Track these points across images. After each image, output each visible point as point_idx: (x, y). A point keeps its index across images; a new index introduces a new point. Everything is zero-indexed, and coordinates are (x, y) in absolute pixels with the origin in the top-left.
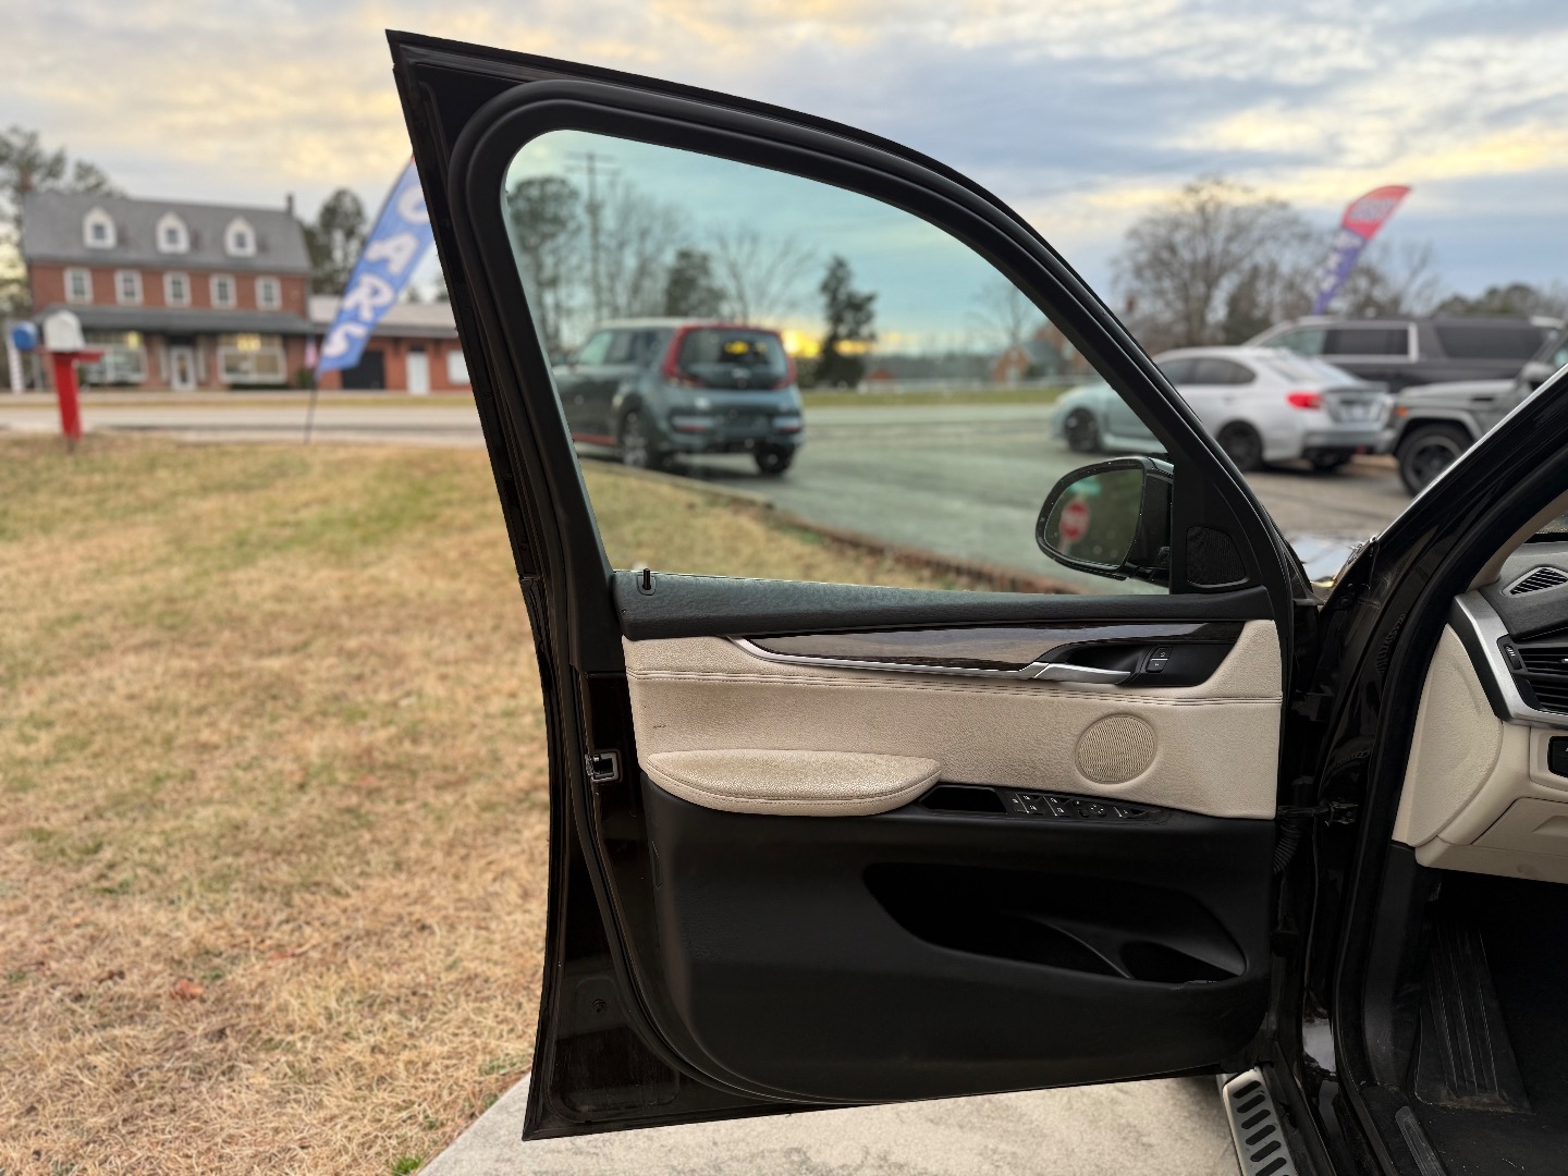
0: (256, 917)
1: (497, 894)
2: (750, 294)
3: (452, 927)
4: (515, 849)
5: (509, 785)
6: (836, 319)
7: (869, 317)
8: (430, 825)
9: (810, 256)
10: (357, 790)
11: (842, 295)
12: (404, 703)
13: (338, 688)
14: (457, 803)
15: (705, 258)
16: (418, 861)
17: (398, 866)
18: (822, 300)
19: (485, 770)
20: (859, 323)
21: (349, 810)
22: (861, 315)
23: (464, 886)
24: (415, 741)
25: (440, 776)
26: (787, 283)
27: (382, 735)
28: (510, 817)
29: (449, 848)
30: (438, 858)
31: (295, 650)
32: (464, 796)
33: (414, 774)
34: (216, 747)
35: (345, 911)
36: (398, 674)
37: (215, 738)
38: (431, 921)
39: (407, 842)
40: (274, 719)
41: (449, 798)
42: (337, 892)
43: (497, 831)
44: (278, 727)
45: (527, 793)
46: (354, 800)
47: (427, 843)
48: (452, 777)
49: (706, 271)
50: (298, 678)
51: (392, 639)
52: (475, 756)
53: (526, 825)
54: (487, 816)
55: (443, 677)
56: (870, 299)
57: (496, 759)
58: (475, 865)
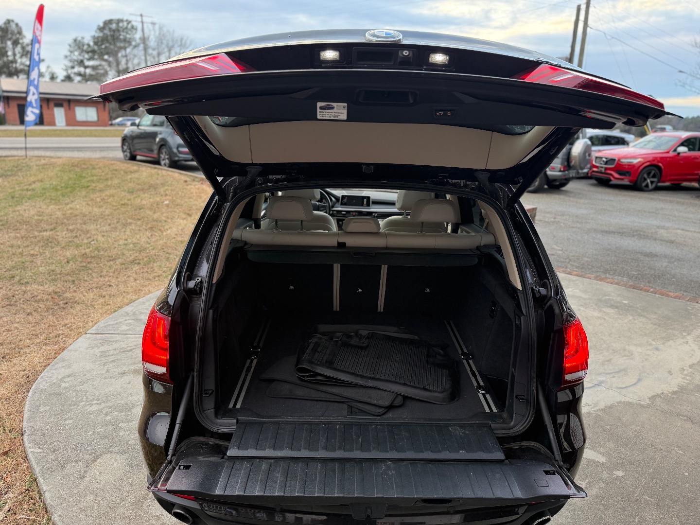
0: (66, 286)
1: (128, 280)
3: (117, 286)
4: (131, 272)
5: (128, 259)
8: (107, 268)
10: (85, 262)
12: (93, 243)
13: (70, 240)
14: (114, 264)
16: (106, 275)
17: (101, 276)
19: (121, 257)
21: (83, 266)
23: (119, 280)
24: (99, 251)
25: (107, 258)
27: (88, 250)
28: (129, 266)
29: (114, 272)
30: (112, 274)
31: (51, 230)
32: (116, 262)
33: (101, 259)
34: (37, 255)
35: (89, 284)
36: (88, 235)
37: (36, 253)
38: (113, 284)
39: (102, 272)
40: (52, 248)
41: (112, 263)
42: (86, 281)
43: (126, 269)
44: (54, 249)
45: (133, 261)
46: (85, 264)
47: (107, 272)
48: (112, 259)
50: (56, 237)
51: (84, 226)
52: (117, 254)
53: (134, 267)
54: (123, 266)
55: (103, 236)
57: (123, 254)
58: (121, 275)
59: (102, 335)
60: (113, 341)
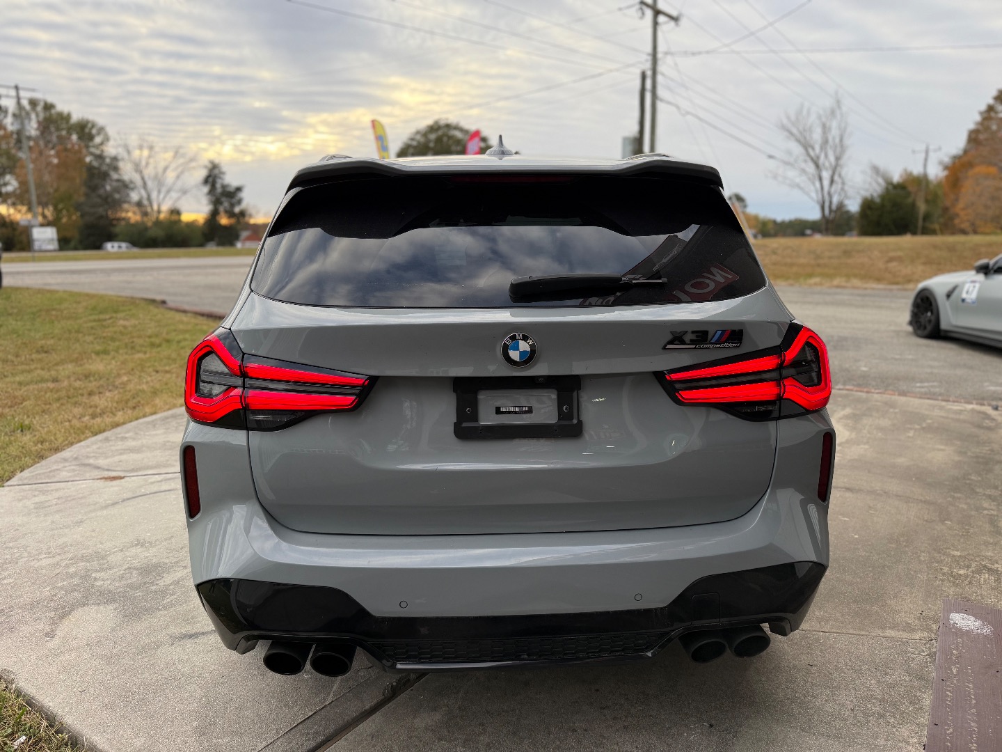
2: (150, 184)
6: (216, 202)
7: (240, 202)
9: (192, 160)
11: (218, 186)
15: (115, 159)
18: (206, 189)
20: (232, 205)
22: (234, 201)
26: (178, 177)
49: (116, 169)
56: (239, 189)
59: (30, 486)
60: (52, 490)
